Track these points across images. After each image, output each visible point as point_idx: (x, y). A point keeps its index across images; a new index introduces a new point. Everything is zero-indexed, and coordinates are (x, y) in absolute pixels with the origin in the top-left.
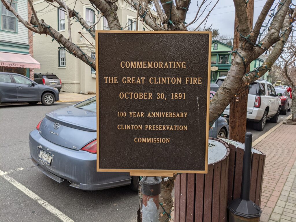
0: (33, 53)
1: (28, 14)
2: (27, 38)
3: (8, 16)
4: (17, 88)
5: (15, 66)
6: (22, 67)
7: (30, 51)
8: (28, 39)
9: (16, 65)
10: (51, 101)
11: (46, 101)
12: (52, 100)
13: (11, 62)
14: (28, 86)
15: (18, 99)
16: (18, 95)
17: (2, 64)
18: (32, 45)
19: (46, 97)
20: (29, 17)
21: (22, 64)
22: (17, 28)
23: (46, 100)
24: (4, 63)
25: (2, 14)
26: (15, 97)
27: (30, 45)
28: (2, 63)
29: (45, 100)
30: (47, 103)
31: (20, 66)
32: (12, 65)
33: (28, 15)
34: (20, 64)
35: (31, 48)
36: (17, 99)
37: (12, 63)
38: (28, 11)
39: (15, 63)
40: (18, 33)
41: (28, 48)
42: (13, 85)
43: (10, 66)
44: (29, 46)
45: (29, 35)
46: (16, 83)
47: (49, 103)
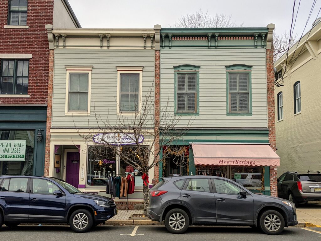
0: (275, 140)
1: (267, 83)
2: (266, 118)
3: (238, 93)
4: (217, 201)
5: (239, 164)
6: (249, 165)
7: (271, 138)
8: (267, 121)
9: (241, 162)
10: (277, 226)
11: (266, 225)
12: (279, 224)
13: (233, 158)
14: (237, 198)
15: (218, 219)
16: (217, 212)
17: (221, 162)
18: (273, 129)
19: (267, 217)
20: (269, 88)
21: (250, 160)
22: (251, 107)
23: (268, 223)
24: (223, 160)
25: (230, 92)
26: (214, 215)
27: (270, 129)
28: (220, 160)
29: (266, 223)
30: (269, 229)
31: (246, 162)
32: (235, 162)
33: (268, 85)
34: (247, 160)
35: (273, 133)
36: (216, 219)
37: (235, 160)
38: (267, 79)
39: (240, 160)
40: (252, 114)
41: (267, 135)
42: (212, 195)
43: (232, 164)
44: (268, 130)
45: (269, 114)
46: (216, 192)
47: (273, 230)
